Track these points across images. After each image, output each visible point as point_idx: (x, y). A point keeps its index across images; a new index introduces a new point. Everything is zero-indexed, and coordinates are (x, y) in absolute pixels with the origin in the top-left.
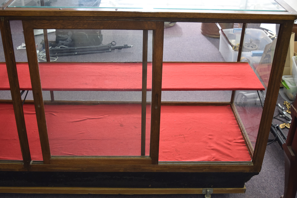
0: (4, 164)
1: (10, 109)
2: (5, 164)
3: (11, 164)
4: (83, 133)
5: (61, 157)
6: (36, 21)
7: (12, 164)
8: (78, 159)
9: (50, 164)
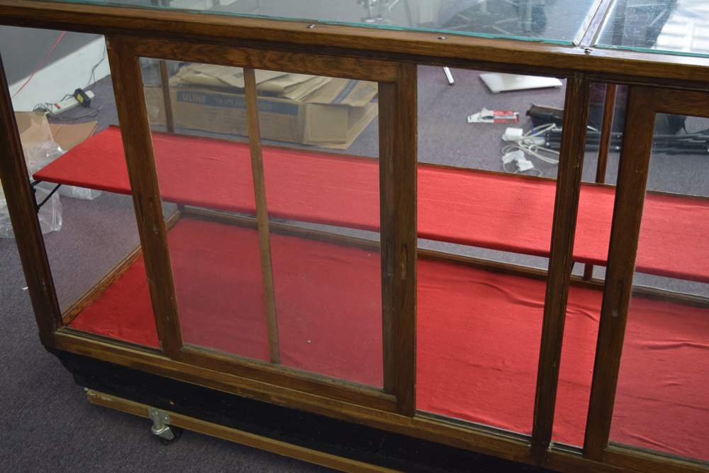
0: (481, 436)
1: (480, 283)
2: (484, 437)
3: (498, 440)
4: (675, 385)
5: (636, 450)
6: (670, 91)
7: (501, 441)
8: (681, 465)
9: (600, 461)
